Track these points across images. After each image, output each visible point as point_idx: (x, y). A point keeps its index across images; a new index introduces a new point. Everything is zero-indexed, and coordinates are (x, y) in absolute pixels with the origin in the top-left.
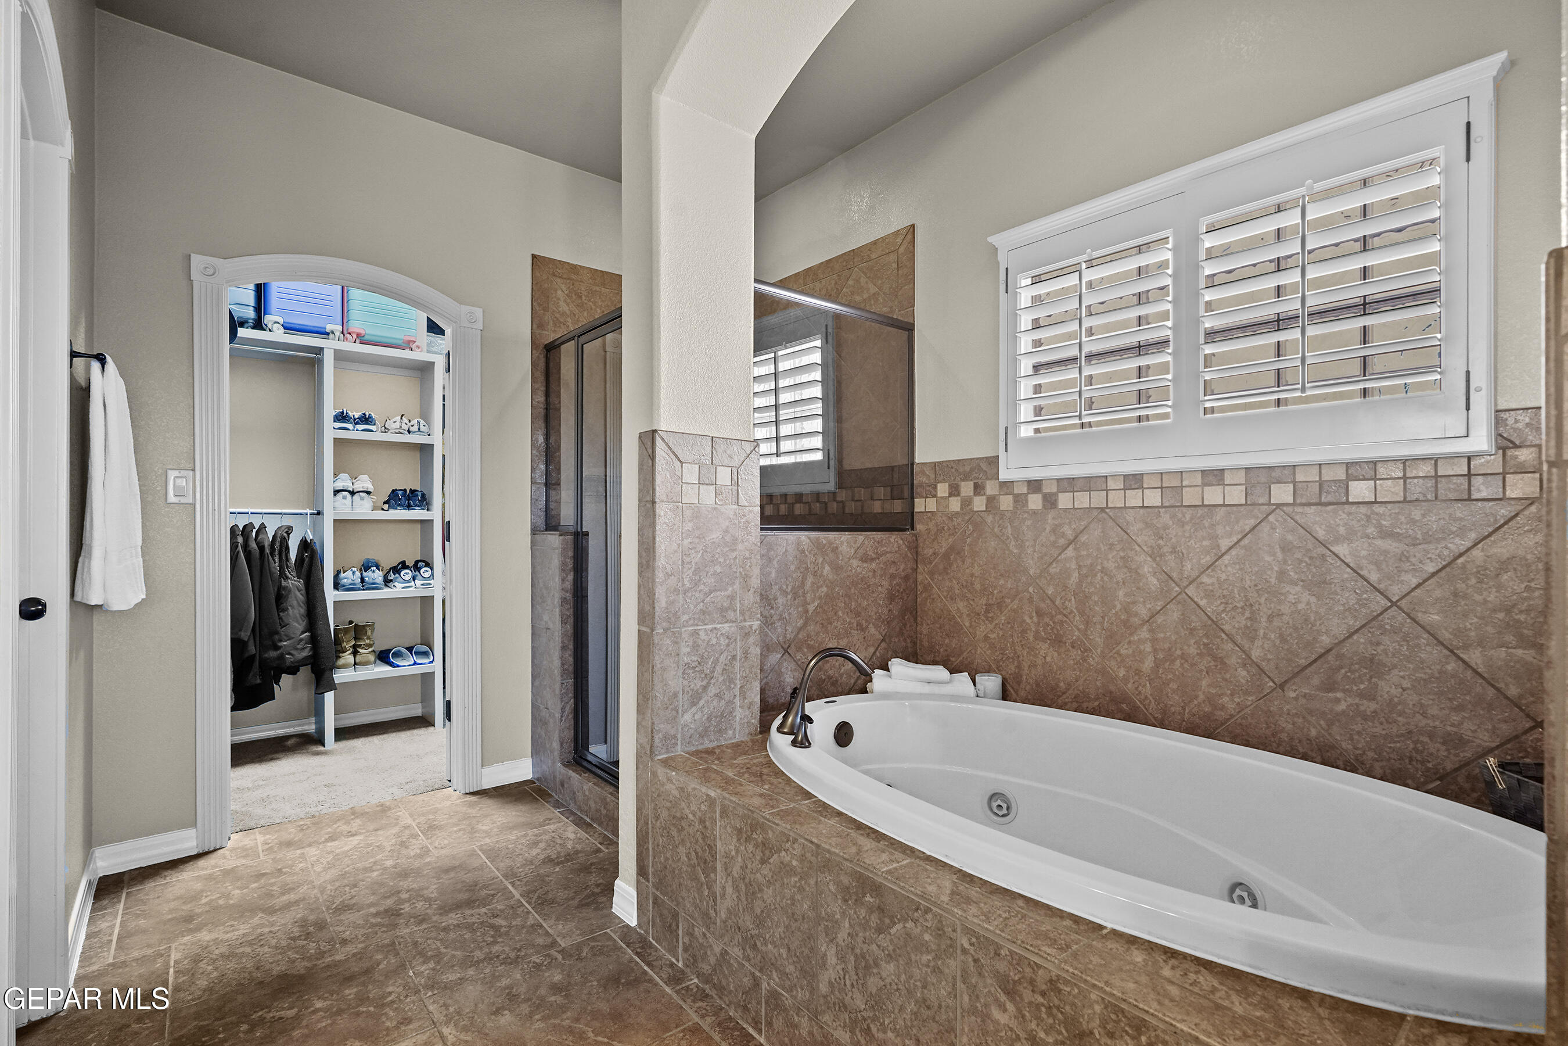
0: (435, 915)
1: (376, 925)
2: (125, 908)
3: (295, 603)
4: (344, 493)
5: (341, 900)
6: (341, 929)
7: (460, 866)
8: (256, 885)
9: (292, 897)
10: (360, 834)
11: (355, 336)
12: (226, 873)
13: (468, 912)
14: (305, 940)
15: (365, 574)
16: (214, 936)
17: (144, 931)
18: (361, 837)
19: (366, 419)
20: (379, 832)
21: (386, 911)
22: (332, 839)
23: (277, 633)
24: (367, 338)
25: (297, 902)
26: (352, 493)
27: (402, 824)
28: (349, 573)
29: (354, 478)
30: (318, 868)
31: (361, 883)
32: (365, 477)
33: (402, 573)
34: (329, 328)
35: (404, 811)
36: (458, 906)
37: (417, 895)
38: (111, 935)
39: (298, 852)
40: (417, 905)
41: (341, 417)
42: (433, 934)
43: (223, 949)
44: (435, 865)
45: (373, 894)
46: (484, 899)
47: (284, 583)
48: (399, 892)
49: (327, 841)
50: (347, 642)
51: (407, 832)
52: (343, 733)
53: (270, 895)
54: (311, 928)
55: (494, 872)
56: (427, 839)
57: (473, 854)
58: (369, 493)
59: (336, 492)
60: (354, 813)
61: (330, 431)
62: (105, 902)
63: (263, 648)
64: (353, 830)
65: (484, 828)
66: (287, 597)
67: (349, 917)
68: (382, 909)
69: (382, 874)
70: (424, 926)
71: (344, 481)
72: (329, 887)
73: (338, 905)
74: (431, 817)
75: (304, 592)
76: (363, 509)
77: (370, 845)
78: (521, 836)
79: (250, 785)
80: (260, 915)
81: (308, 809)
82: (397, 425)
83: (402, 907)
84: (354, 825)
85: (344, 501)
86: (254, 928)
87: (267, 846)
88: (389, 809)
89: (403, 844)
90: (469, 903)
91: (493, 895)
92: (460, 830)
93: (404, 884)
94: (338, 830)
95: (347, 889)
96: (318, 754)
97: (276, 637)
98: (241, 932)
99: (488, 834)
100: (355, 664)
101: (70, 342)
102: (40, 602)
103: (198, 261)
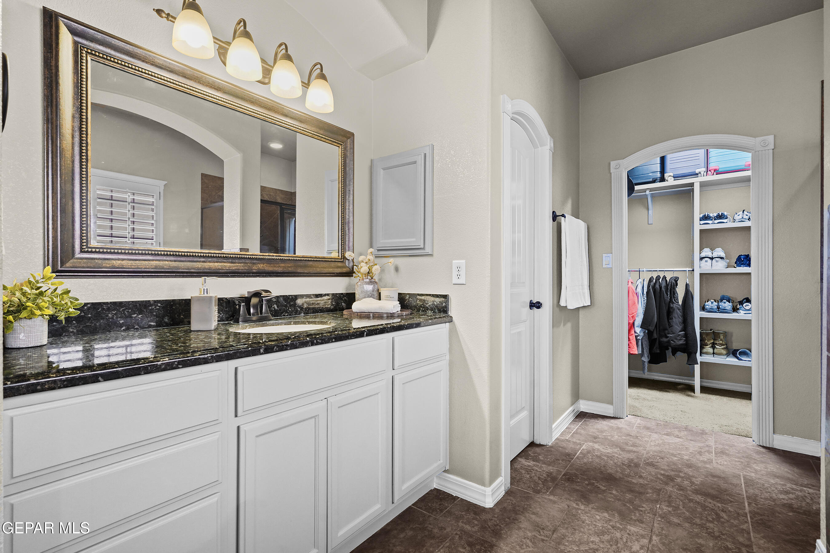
0: (690, 491)
1: (659, 479)
2: (581, 425)
3: (676, 316)
4: (706, 259)
5: (652, 460)
6: (643, 471)
7: (724, 478)
8: (624, 438)
9: (634, 449)
10: (683, 438)
11: (713, 171)
12: (618, 428)
13: (709, 500)
14: (627, 467)
15: (720, 304)
16: (599, 447)
17: (581, 434)
18: (681, 440)
19: (720, 217)
20: (692, 442)
21: (668, 476)
22: (667, 435)
23: (667, 330)
24: (720, 170)
25: (634, 452)
26: (712, 259)
27: (707, 443)
28: (710, 303)
29: (712, 249)
30: (652, 444)
31: (666, 459)
32: (720, 249)
33: (744, 305)
34: (697, 171)
35: (713, 438)
36: (706, 495)
37: (688, 477)
38: (572, 431)
39: (649, 433)
40: (685, 482)
41: (705, 218)
42: (682, 498)
43: (598, 454)
44: (709, 470)
45: (668, 466)
46: (724, 500)
47: (671, 305)
48: (680, 472)
49: (665, 434)
50: (708, 340)
51: (707, 449)
52: (705, 390)
53: (627, 444)
54: (632, 464)
55: (743, 491)
56: (715, 457)
57: (738, 477)
58: (722, 258)
59: (701, 259)
60: (686, 428)
61: (698, 226)
62: (577, 420)
63: (661, 336)
64: (680, 435)
65: (756, 468)
66: (673, 312)
67: (650, 469)
68: (667, 474)
69: (679, 460)
70: (681, 492)
71: (707, 252)
72: (651, 453)
73: (649, 462)
74: (727, 447)
75: (681, 311)
76: (719, 267)
77: (683, 445)
78: (780, 484)
79: (649, 399)
80: (619, 449)
81: (666, 418)
82: (740, 217)
83: (677, 478)
84: (682, 433)
85: (706, 263)
86: (613, 452)
87: (639, 425)
88: (706, 434)
89: (700, 453)
90: (714, 497)
91: (731, 502)
92: (739, 461)
93: (686, 470)
94: (673, 432)
95: (658, 458)
96: (689, 396)
97: (667, 332)
98: (608, 451)
99: (756, 471)
100: (714, 353)
101: (553, 212)
102: (538, 303)
103: (613, 164)
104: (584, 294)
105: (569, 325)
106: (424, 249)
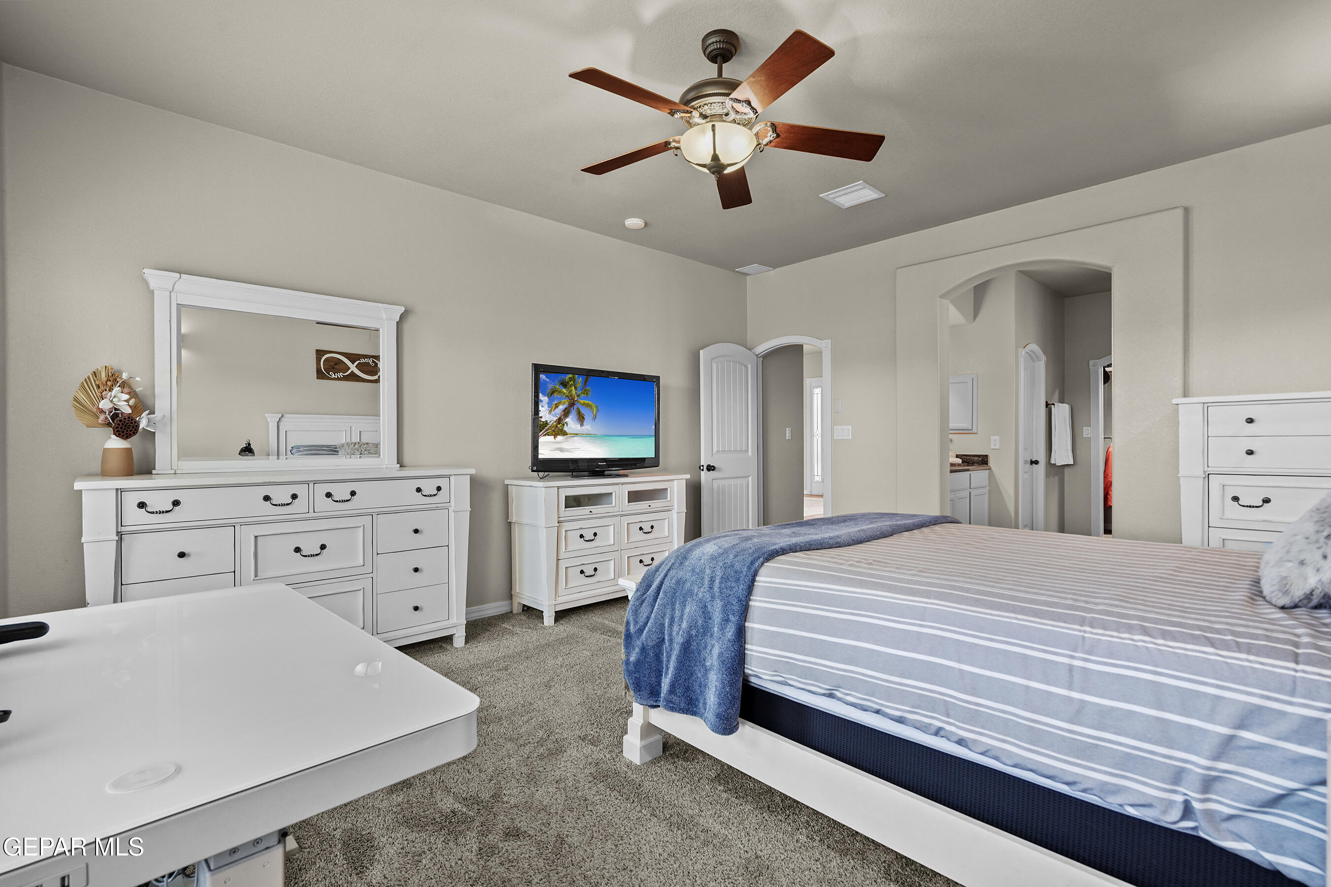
101: (1046, 402)
102: (1037, 461)
103: (1091, 362)
104: (1068, 456)
105: (1056, 478)
106: (972, 430)
